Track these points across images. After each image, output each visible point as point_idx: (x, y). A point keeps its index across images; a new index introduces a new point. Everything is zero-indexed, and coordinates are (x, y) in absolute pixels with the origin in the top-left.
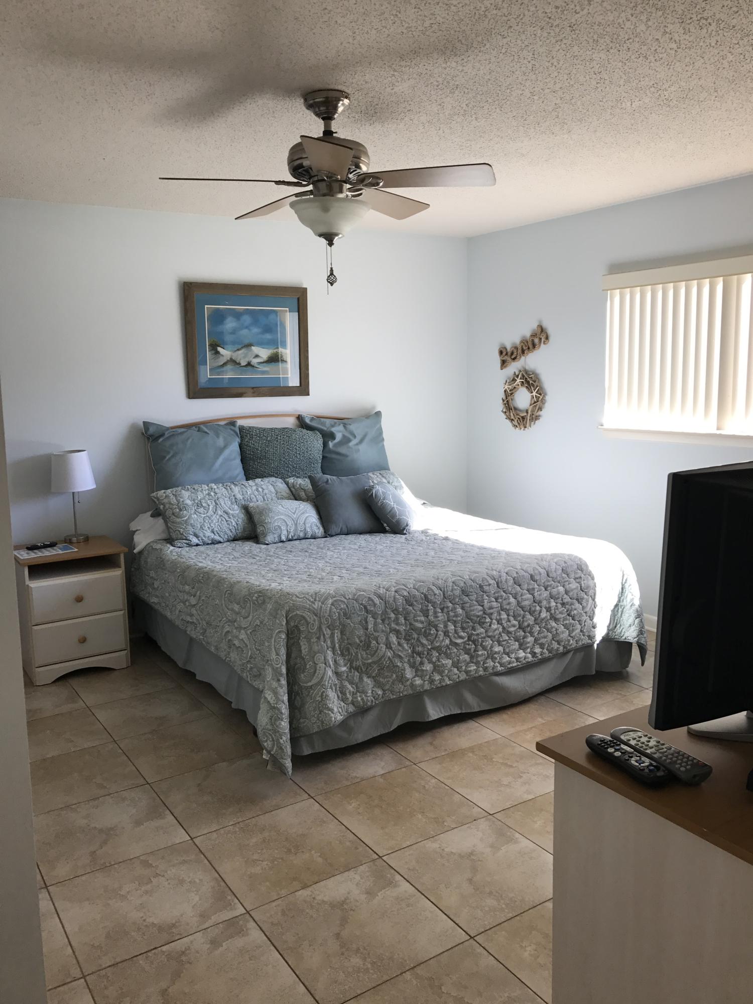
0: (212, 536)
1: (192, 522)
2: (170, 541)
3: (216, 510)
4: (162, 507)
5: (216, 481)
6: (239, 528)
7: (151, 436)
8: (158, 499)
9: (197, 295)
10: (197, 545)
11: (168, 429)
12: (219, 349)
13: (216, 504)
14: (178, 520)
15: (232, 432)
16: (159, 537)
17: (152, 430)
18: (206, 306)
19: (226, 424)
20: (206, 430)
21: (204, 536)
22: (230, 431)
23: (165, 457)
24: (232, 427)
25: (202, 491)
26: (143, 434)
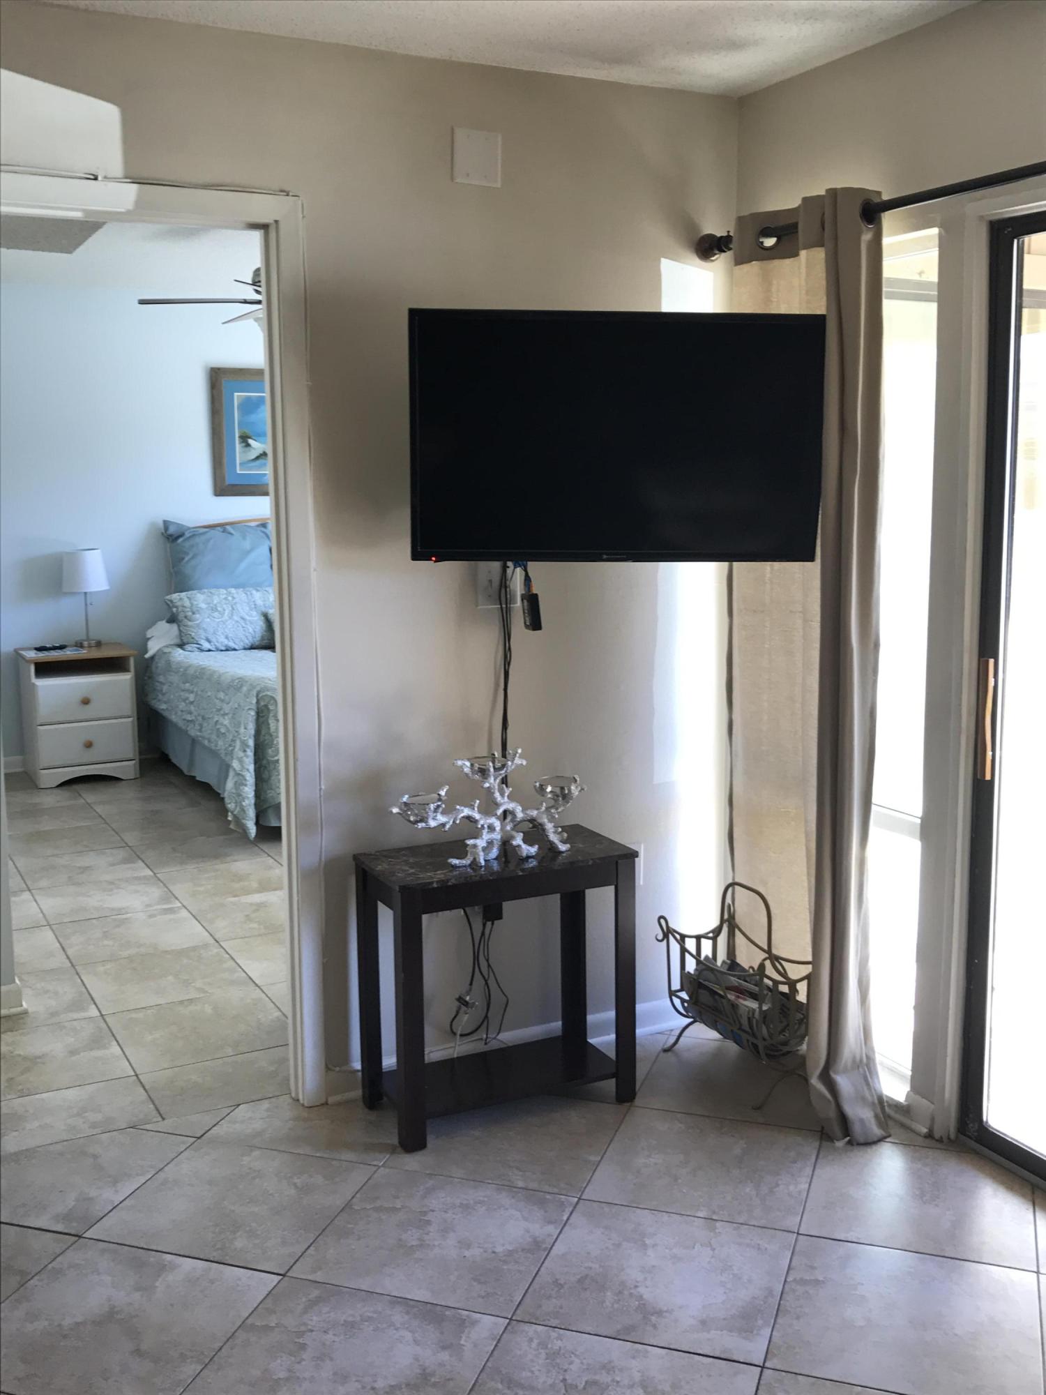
0: (226, 642)
1: (204, 626)
2: (181, 646)
3: (232, 615)
4: (174, 610)
5: (236, 587)
6: (257, 635)
7: (171, 535)
8: (171, 601)
9: (225, 384)
10: (209, 650)
11: (189, 528)
12: (250, 441)
13: (233, 609)
14: (190, 623)
15: (262, 534)
16: (172, 643)
17: (172, 530)
18: (236, 394)
19: (258, 526)
20: (232, 531)
21: (218, 642)
22: (259, 532)
23: (183, 559)
24: (263, 529)
25: (219, 595)
26: (162, 534)
